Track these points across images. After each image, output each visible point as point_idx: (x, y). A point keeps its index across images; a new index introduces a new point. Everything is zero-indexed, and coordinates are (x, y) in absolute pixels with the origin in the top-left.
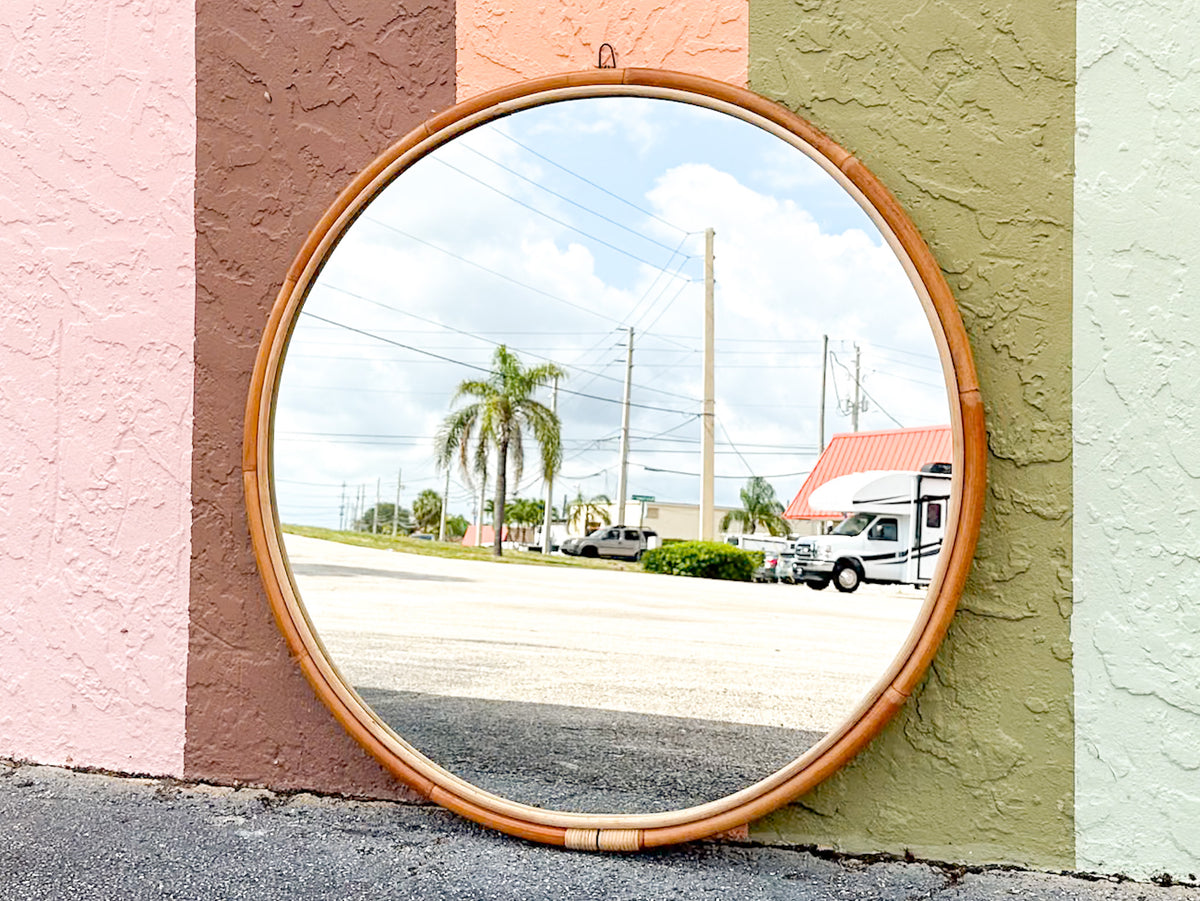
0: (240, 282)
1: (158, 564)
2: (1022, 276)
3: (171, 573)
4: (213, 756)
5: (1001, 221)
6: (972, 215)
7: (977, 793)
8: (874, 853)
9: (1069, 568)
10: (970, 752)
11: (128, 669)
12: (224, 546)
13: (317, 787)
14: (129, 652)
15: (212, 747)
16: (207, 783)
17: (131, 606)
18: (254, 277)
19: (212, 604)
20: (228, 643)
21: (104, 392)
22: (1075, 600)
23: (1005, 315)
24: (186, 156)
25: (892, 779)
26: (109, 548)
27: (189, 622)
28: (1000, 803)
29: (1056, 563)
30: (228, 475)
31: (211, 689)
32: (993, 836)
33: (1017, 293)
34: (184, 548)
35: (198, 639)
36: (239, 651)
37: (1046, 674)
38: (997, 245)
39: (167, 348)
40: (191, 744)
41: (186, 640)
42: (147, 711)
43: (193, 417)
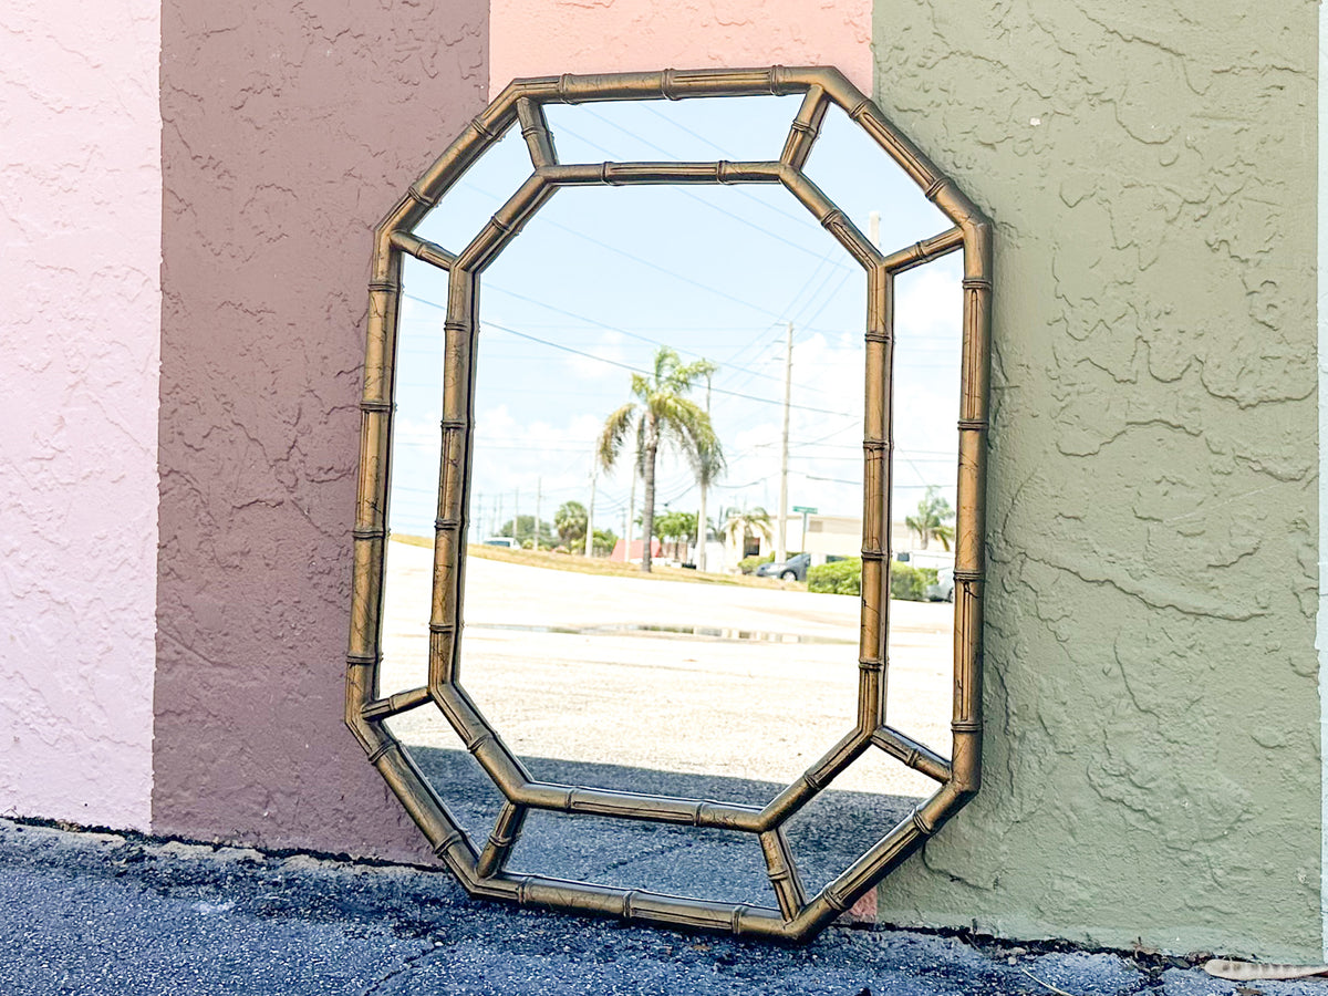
1: (118, 555)
2: (1247, 144)
3: (134, 567)
4: (189, 804)
5: (1218, 69)
6: (1178, 62)
7: (1186, 858)
8: (1046, 939)
9: (1313, 546)
10: (1176, 802)
11: (81, 692)
12: (199, 532)
13: (317, 847)
14: (83, 669)
15: (186, 794)
16: (180, 840)
17: (85, 610)
19: (185, 607)
20: (205, 659)
21: (50, 332)
22: (1321, 591)
23: (1224, 199)
24: (147, 21)
25: (1071, 839)
26: (57, 535)
27: (156, 630)
28: (1219, 872)
29: (1296, 541)
30: (205, 437)
31: (184, 718)
32: (1208, 917)
33: (1241, 167)
34: (150, 534)
35: (169, 653)
36: (219, 669)
37: (1282, 694)
38: (1212, 101)
39: (128, 273)
40: (162, 790)
41: (153, 654)
42: (104, 745)
43: (161, 363)
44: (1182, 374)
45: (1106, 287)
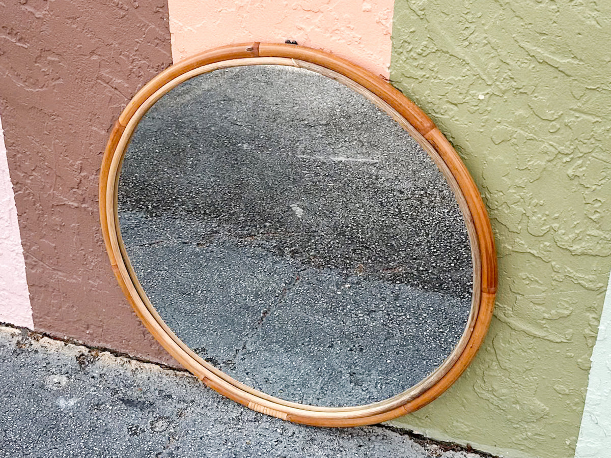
0: (18, 44)
2: (599, 130)
3: (7, 221)
4: (50, 323)
5: (589, 87)
6: (567, 79)
7: (515, 426)
9: (598, 320)
12: (37, 212)
13: (114, 349)
15: (49, 318)
16: (48, 336)
18: (28, 43)
19: (35, 243)
20: (48, 266)
22: (598, 339)
23: (581, 155)
25: (463, 408)
27: (23, 250)
28: (529, 434)
29: (589, 315)
30: (33, 170)
31: (43, 289)
32: (523, 448)
33: (592, 140)
34: (12, 209)
35: (30, 261)
36: (57, 272)
37: (571, 375)
38: (583, 104)
40: (36, 314)
41: (23, 260)
42: (6, 293)
43: (3, 131)
44: (544, 234)
45: (510, 187)
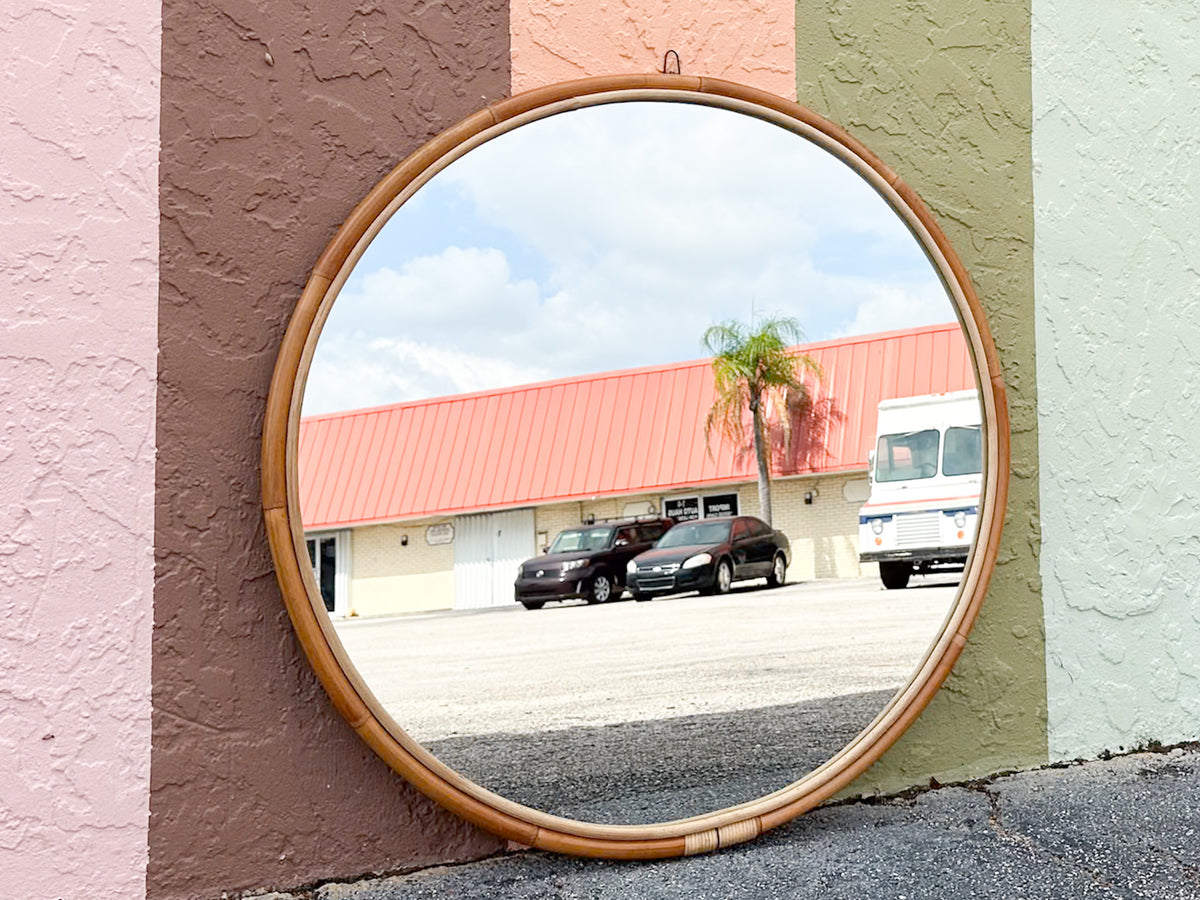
0: (226, 280)
1: (102, 642)
2: (1003, 282)
3: (123, 651)
4: (193, 869)
5: (988, 237)
6: (968, 231)
7: (981, 716)
8: (906, 788)
9: (1037, 516)
10: (976, 681)
11: (54, 786)
12: (203, 608)
13: (339, 874)
14: (56, 764)
15: (190, 860)
17: (60, 702)
18: (247, 275)
19: (187, 681)
20: (211, 727)
21: (10, 424)
22: (1043, 541)
23: (992, 314)
24: (146, 121)
26: (20, 631)
27: (152, 709)
28: (998, 720)
29: (1029, 513)
30: (210, 518)
31: (188, 788)
32: (993, 750)
33: (999, 295)
34: (143, 617)
35: (166, 728)
36: (228, 734)
37: (1025, 605)
38: (985, 257)
39: (115, 363)
40: (158, 863)
41: (148, 733)
42: (86, 834)
43: (156, 450)
